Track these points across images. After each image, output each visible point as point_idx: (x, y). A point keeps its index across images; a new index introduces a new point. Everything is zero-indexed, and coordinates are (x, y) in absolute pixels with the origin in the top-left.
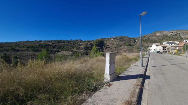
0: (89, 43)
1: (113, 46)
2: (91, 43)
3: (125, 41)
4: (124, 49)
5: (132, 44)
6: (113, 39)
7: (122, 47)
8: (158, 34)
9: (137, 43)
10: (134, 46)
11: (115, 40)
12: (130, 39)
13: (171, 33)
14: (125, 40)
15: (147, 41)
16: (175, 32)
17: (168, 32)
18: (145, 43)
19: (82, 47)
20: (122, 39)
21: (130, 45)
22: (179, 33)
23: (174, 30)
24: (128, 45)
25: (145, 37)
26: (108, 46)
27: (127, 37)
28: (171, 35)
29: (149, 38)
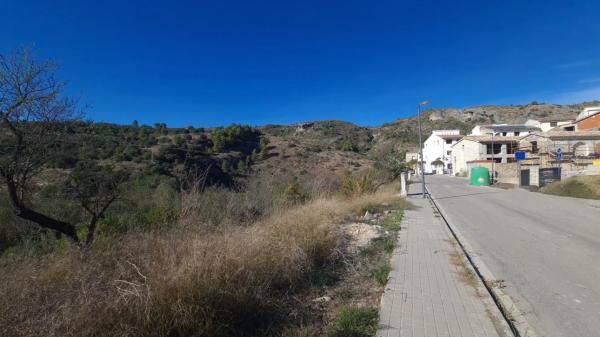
0: (196, 137)
1: (292, 151)
2: (204, 137)
3: (340, 137)
4: (328, 160)
5: (361, 145)
6: (302, 129)
7: (321, 154)
8: (433, 118)
9: (375, 142)
10: (368, 154)
11: (309, 131)
12: (357, 129)
13: (469, 116)
14: (342, 132)
15: (405, 136)
16: (481, 111)
17: (460, 110)
18: (400, 143)
19: (155, 150)
20: (330, 129)
21: (356, 150)
22: (489, 113)
23: (477, 107)
24: (350, 150)
25: (398, 124)
26: (273, 147)
27: (348, 123)
28: (470, 119)
29: (409, 128)
